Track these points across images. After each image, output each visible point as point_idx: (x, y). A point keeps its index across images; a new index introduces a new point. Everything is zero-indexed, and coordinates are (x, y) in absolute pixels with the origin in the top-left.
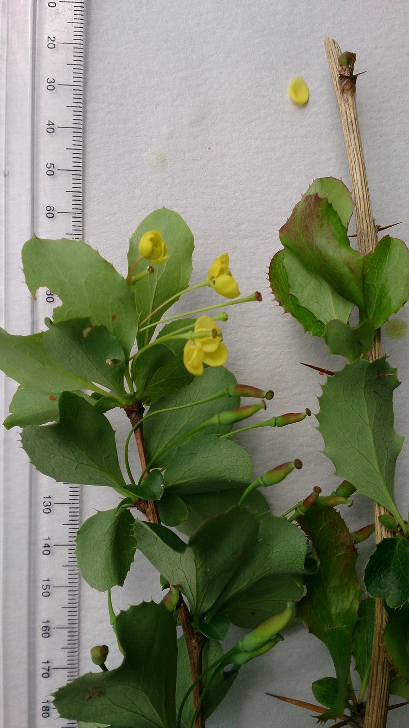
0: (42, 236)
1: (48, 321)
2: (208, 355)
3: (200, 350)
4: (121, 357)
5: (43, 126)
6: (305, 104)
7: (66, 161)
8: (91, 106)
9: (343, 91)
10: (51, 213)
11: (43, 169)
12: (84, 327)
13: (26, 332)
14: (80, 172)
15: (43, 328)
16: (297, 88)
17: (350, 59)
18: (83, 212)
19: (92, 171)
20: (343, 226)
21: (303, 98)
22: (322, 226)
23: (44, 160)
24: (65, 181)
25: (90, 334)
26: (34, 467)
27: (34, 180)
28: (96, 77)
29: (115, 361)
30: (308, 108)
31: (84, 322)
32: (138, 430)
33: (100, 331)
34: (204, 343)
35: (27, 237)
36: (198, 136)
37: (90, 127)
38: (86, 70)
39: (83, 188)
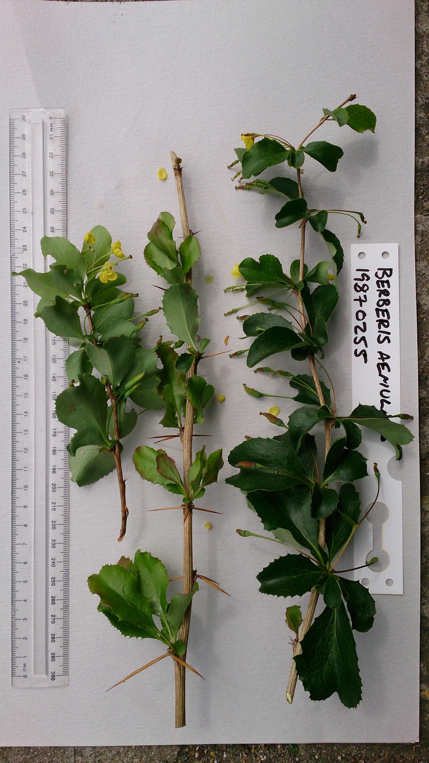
0: (48, 236)
1: (51, 266)
2: (109, 276)
3: (106, 274)
4: (80, 282)
5: (48, 192)
6: (166, 179)
7: (59, 207)
8: (70, 182)
9: (176, 175)
10: (53, 230)
11: (49, 211)
12: (64, 269)
13: (43, 272)
14: (66, 212)
15: (49, 270)
16: (161, 173)
17: (179, 161)
18: (67, 229)
19: (70, 210)
20: (170, 232)
21: (164, 177)
22: (161, 231)
23: (49, 207)
24: (59, 216)
25: (67, 272)
26: (47, 328)
27: (45, 216)
28: (71, 170)
29: (77, 284)
30: (167, 181)
31: (64, 267)
32: (89, 315)
33: (71, 271)
34: (108, 272)
35: (43, 236)
36: (117, 195)
37: (69, 192)
38: (67, 166)
39: (67, 219)
